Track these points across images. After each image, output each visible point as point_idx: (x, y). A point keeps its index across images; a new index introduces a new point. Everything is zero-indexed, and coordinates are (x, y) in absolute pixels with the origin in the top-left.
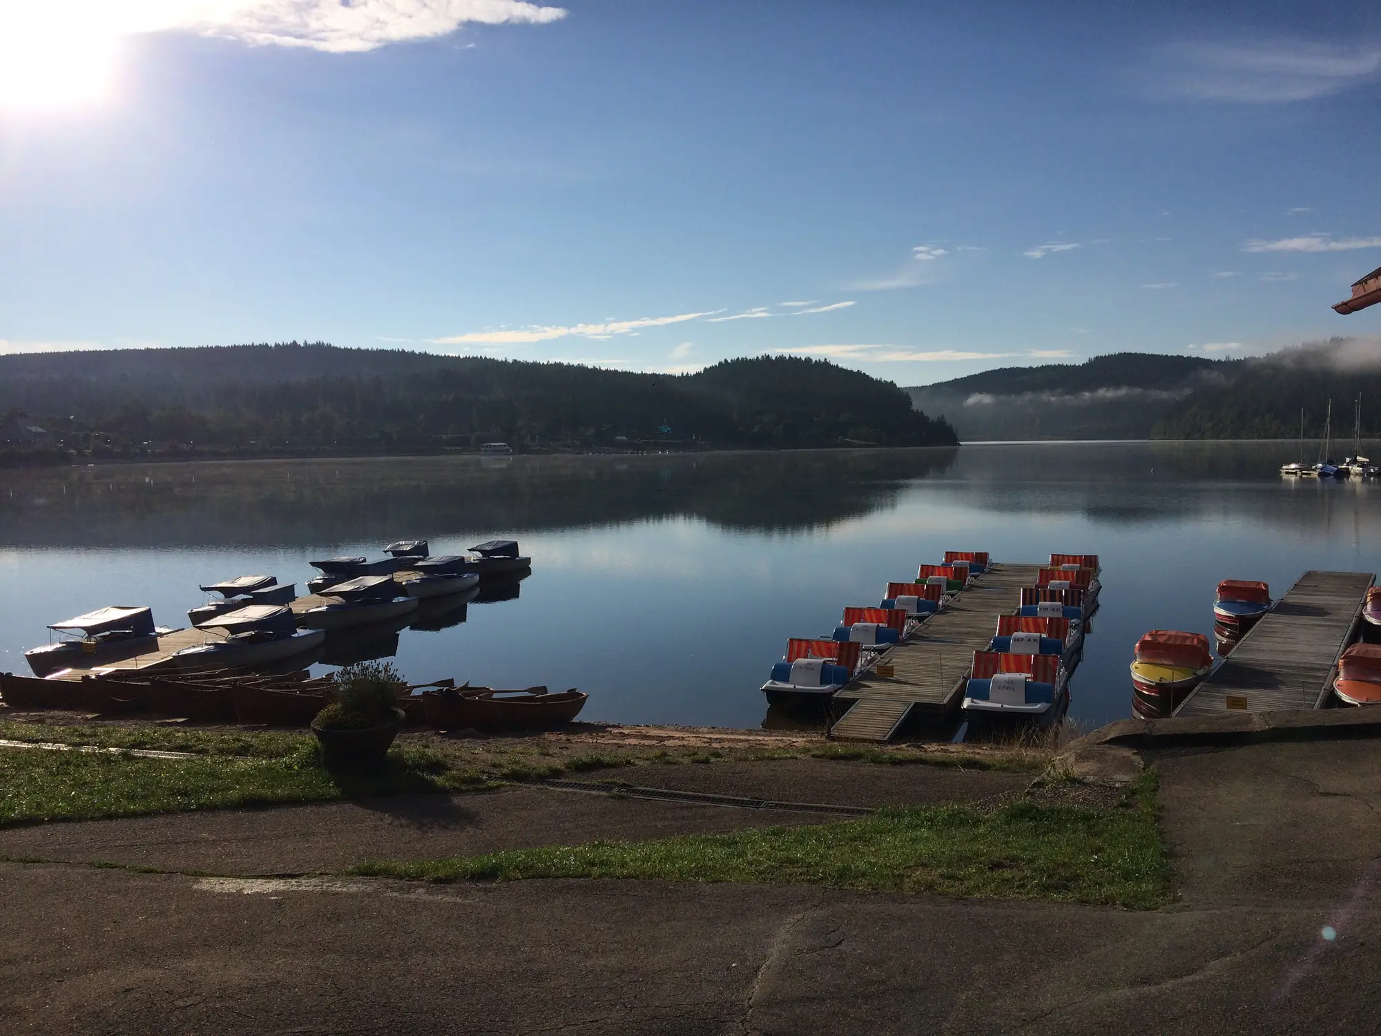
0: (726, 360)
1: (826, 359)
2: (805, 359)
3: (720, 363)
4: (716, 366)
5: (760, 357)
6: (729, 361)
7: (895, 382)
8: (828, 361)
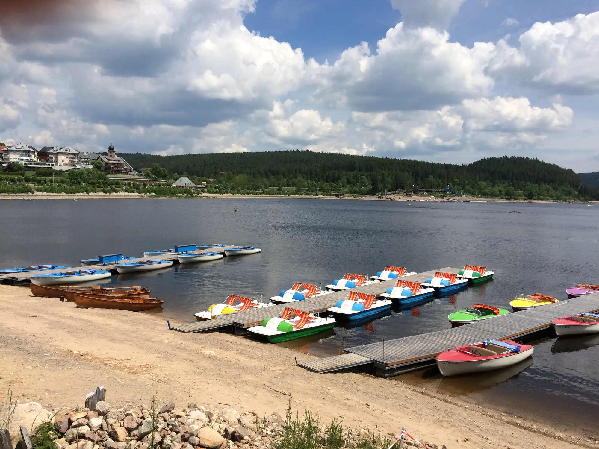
0: (485, 158)
1: (536, 158)
2: (526, 158)
3: (482, 160)
4: (479, 161)
5: (502, 157)
6: (486, 159)
7: (573, 170)
8: (538, 159)
